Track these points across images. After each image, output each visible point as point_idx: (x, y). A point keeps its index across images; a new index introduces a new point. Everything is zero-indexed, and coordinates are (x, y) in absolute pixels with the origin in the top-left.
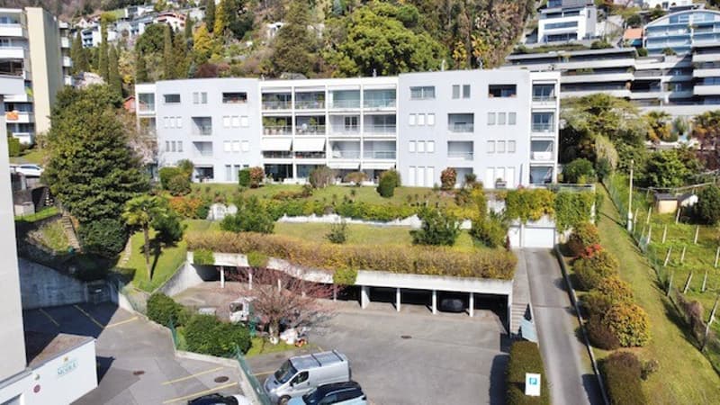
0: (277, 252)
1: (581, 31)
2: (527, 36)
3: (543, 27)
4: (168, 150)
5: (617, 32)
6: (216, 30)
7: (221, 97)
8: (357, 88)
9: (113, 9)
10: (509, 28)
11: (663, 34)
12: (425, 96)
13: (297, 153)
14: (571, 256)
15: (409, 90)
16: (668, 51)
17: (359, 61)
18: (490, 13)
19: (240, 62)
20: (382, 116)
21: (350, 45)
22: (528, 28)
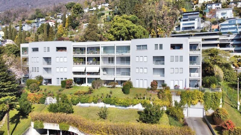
0: (73, 123)
1: (196, 26)
2: (176, 28)
3: (182, 24)
4: (33, 71)
5: (208, 26)
6: (66, 26)
7: (56, 49)
8: (113, 45)
9: (32, 20)
10: (170, 25)
11: (227, 27)
12: (143, 49)
13: (88, 72)
14: (215, 125)
15: (136, 46)
16: (229, 33)
17: (115, 36)
18: (163, 19)
19: (73, 37)
20: (124, 57)
21: (112, 30)
22: (176, 25)
